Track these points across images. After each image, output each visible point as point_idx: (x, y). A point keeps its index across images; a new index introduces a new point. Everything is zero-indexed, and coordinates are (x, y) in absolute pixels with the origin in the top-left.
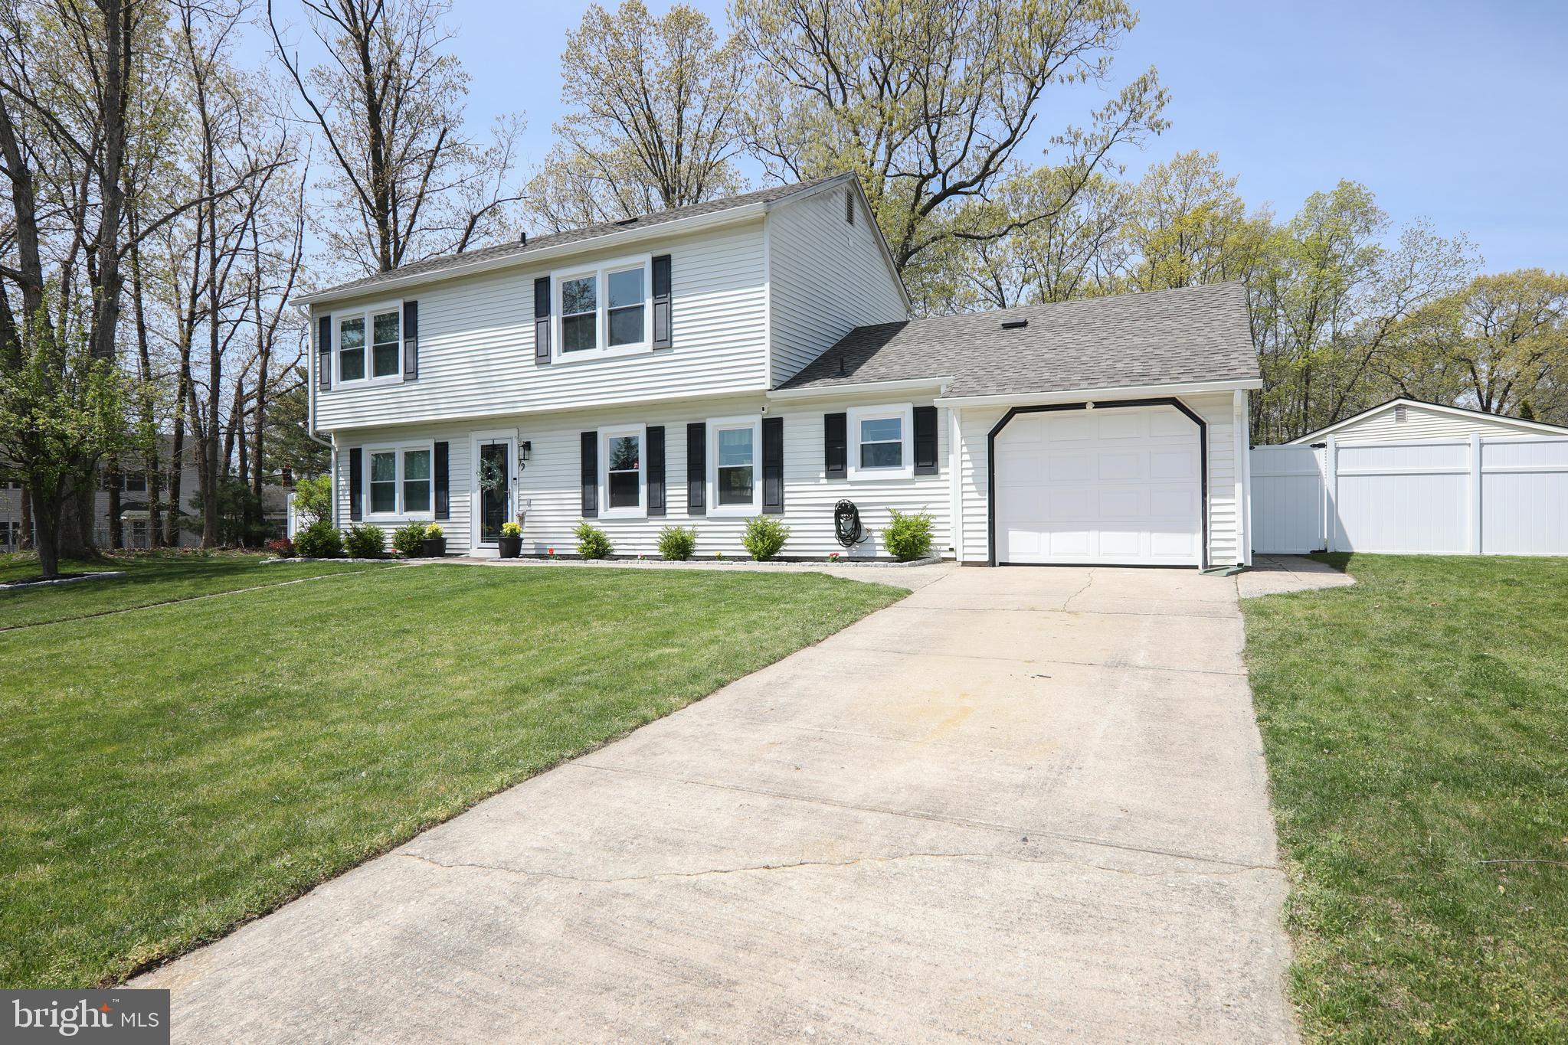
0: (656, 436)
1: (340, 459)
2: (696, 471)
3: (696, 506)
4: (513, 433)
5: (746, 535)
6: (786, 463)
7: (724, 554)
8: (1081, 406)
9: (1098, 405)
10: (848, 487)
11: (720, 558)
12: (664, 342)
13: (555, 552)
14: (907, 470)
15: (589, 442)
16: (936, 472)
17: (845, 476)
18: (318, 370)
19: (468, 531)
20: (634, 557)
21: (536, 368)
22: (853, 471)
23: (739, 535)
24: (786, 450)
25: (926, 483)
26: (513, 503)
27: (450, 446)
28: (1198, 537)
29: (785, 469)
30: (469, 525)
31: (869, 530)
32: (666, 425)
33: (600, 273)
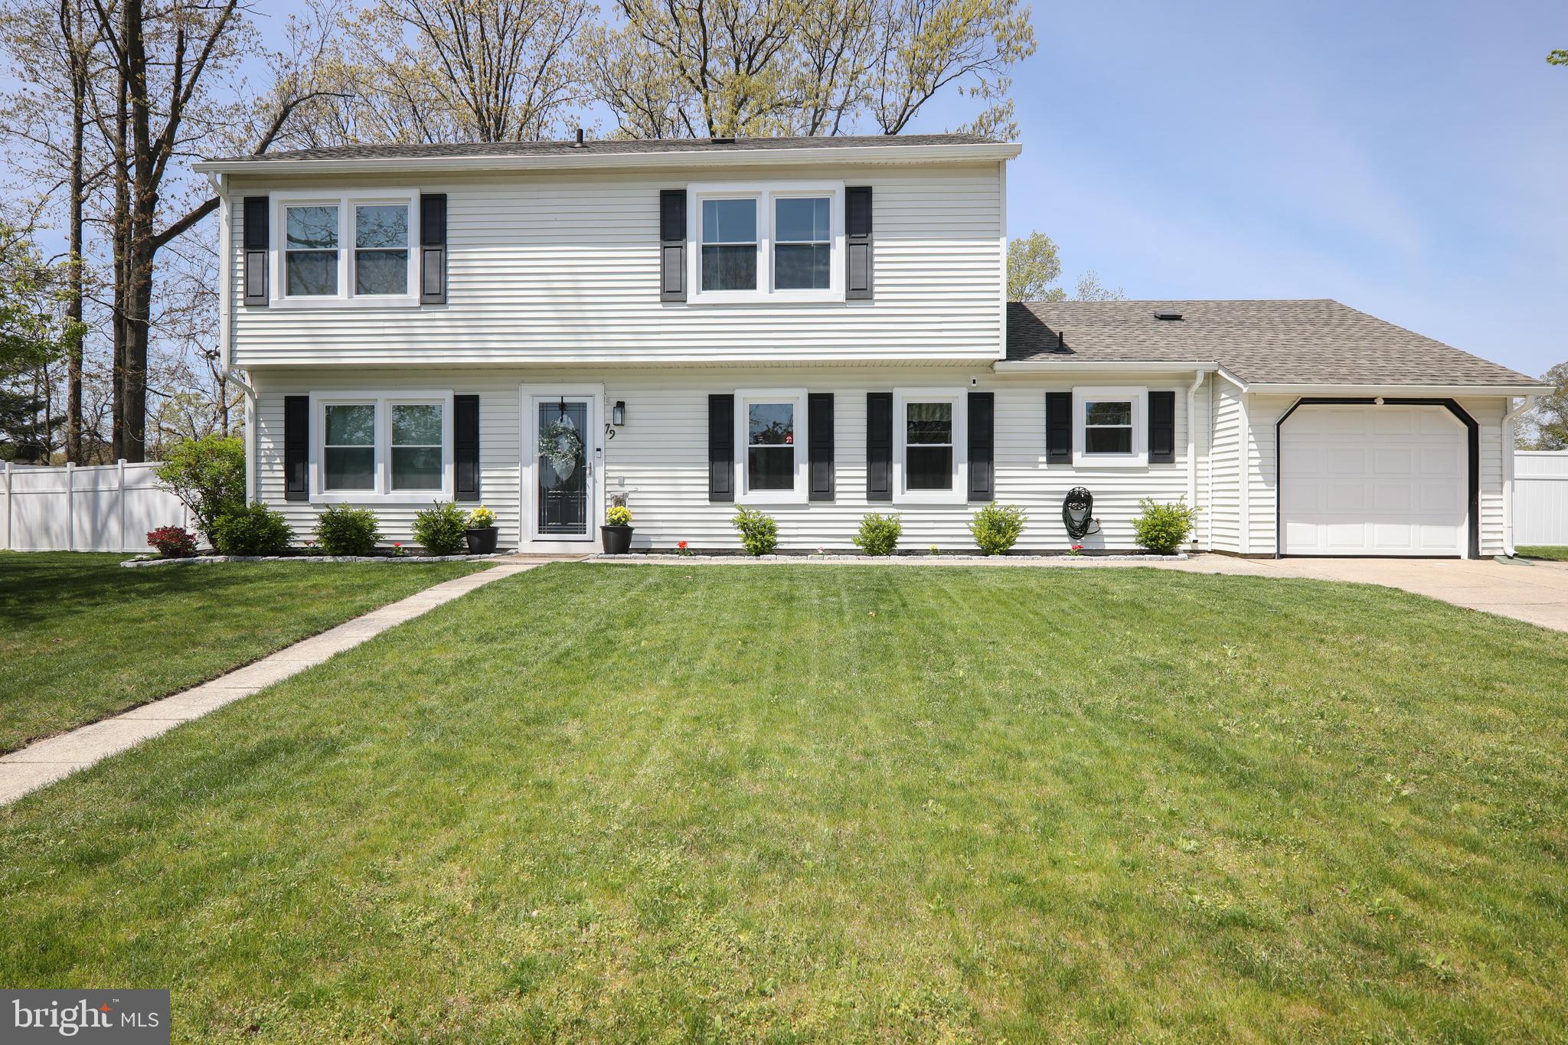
0: (821, 407)
1: (262, 410)
2: (878, 450)
3: (879, 490)
4: (597, 390)
5: (972, 525)
6: (996, 444)
7: (939, 547)
8: (1371, 401)
9: (1388, 401)
10: (1073, 473)
11: (935, 552)
12: (859, 290)
13: (690, 546)
14: (1140, 456)
15: (721, 408)
16: (1172, 461)
17: (1070, 462)
18: (241, 274)
19: (517, 517)
20: (814, 551)
21: (660, 306)
22: (1079, 457)
23: (964, 525)
24: (996, 429)
25: (1161, 471)
26: (595, 481)
27: (481, 402)
28: (1464, 529)
29: (996, 451)
30: (517, 510)
31: (1098, 521)
32: (836, 392)
33: (766, 197)
